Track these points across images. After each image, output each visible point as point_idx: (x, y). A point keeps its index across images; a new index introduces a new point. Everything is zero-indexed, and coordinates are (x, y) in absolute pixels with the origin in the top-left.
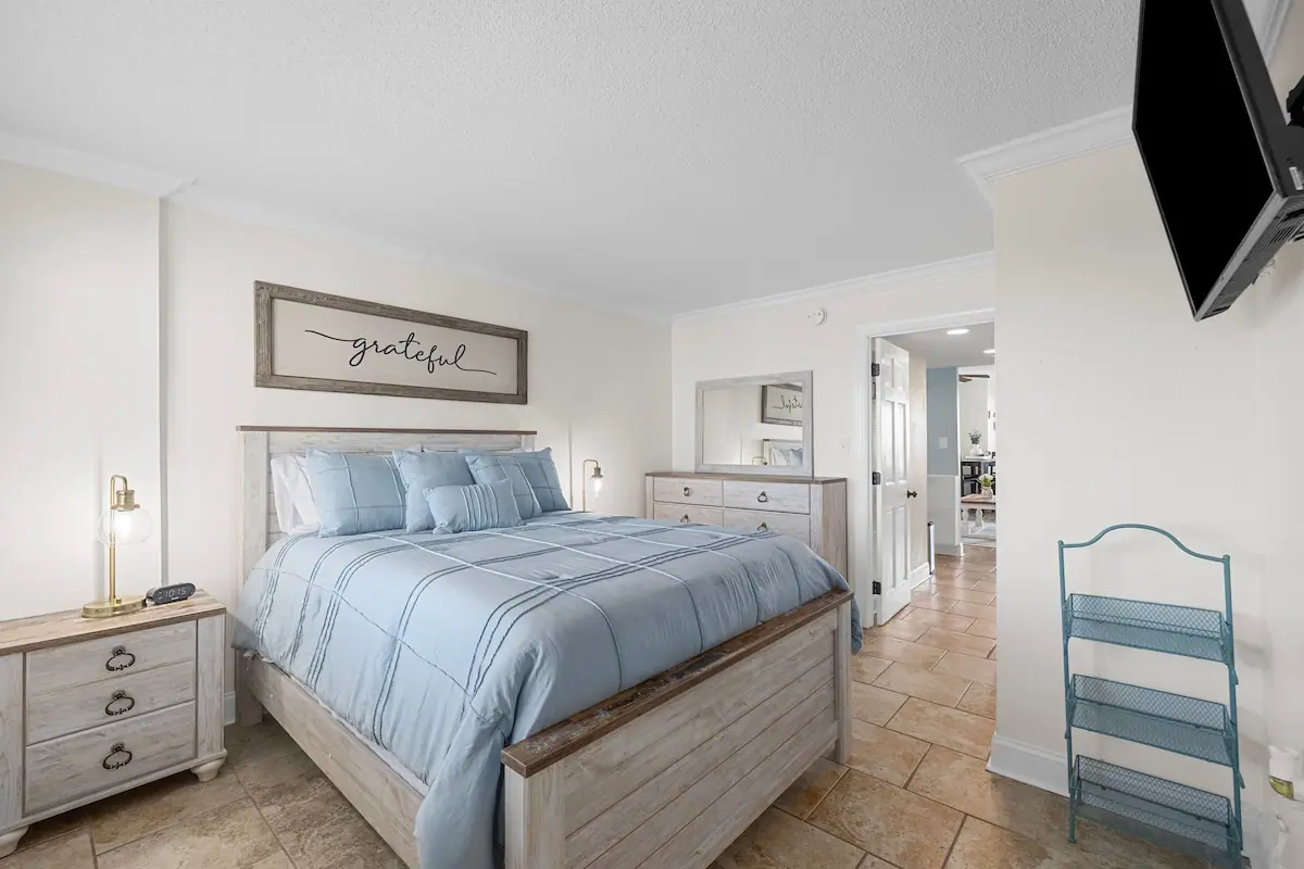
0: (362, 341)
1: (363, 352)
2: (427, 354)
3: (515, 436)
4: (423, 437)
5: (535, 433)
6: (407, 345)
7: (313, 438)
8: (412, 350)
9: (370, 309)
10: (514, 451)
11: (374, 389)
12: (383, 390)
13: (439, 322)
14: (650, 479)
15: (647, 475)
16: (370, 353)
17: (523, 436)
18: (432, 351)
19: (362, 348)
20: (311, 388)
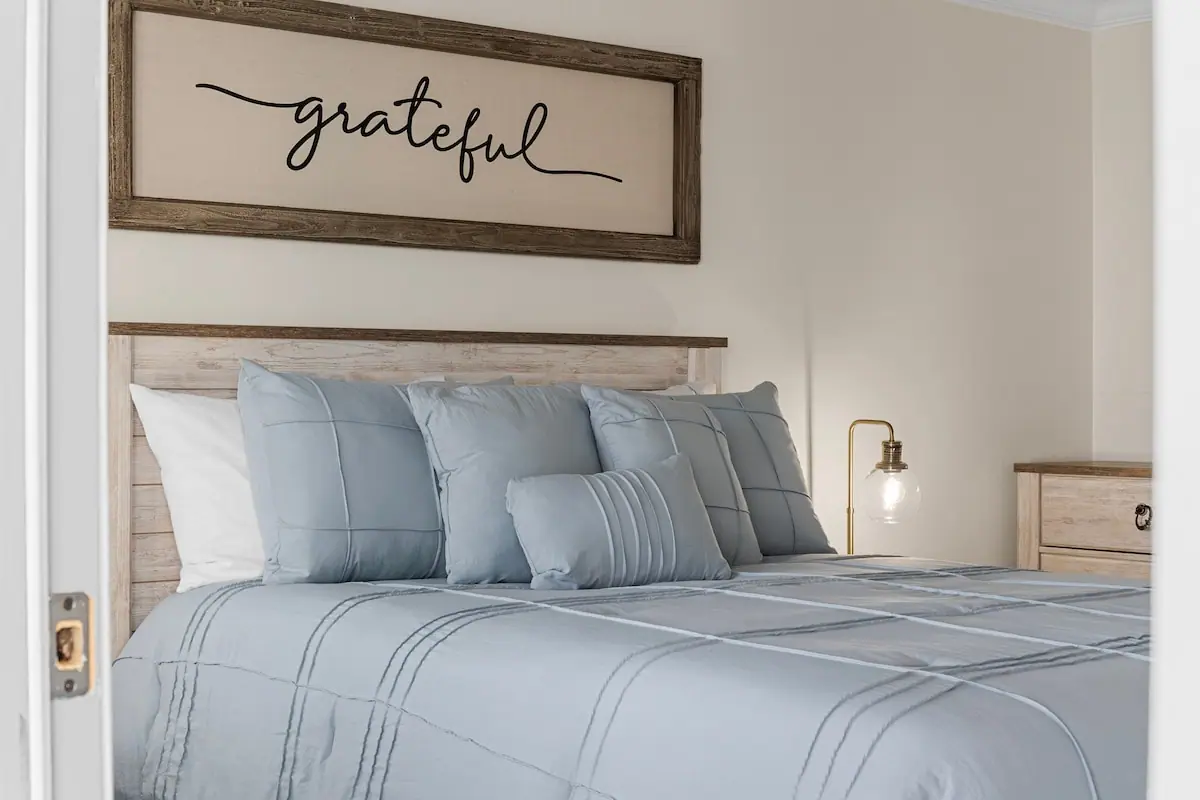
0: (314, 104)
1: (316, 131)
2: (456, 134)
3: (672, 353)
4: (453, 352)
5: (722, 342)
6: (413, 110)
7: (219, 353)
8: (426, 121)
9: (334, 23)
10: (673, 391)
11: (343, 227)
12: (361, 229)
13: (487, 46)
14: (1028, 479)
15: (1019, 468)
16: (332, 131)
17: (693, 352)
18: (469, 123)
19: (313, 122)
20: (211, 228)
